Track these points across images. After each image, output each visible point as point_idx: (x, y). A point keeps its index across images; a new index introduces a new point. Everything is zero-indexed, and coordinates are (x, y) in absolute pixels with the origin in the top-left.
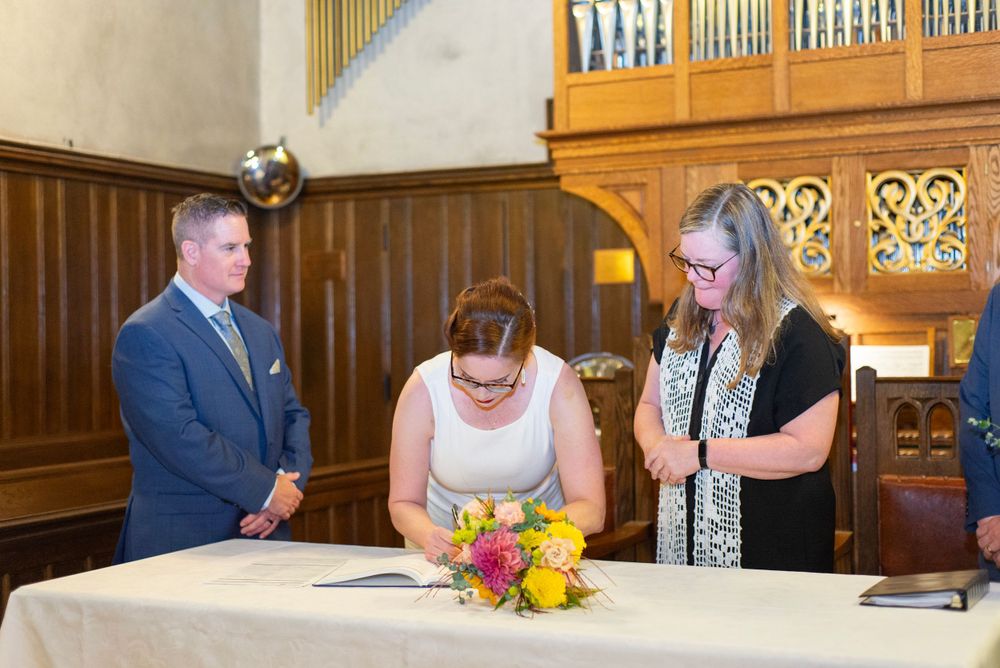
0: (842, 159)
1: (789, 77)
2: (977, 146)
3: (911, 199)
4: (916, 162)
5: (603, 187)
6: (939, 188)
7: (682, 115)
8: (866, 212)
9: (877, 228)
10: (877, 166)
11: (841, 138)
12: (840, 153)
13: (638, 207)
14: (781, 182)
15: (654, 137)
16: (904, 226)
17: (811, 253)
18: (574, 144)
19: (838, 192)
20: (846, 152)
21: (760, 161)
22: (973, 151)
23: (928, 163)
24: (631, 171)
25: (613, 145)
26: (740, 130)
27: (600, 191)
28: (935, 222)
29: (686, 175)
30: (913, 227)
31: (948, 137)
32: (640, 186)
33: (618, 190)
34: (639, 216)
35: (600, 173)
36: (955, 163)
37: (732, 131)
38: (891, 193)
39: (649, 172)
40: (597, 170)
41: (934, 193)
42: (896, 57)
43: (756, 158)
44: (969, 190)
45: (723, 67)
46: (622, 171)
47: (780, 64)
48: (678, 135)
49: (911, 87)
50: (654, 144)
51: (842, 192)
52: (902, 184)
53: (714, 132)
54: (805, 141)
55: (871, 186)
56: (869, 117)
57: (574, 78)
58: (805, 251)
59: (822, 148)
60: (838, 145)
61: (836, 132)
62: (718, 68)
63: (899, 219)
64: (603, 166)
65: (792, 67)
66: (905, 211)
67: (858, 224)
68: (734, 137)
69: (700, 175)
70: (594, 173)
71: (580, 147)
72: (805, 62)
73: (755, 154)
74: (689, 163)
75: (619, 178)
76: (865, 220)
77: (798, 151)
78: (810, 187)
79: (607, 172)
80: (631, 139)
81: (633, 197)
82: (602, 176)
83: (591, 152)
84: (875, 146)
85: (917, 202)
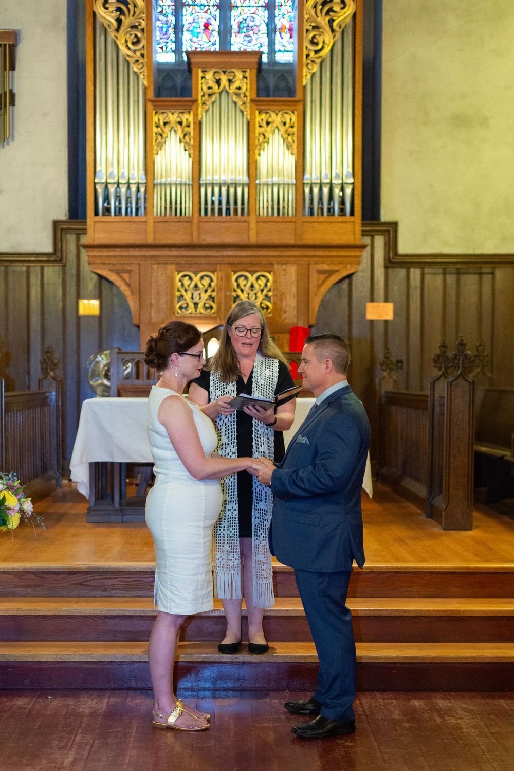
0: (222, 266)
1: (199, 228)
2: (277, 264)
3: (249, 284)
4: (252, 269)
5: (112, 271)
6: (262, 280)
7: (150, 241)
8: (231, 289)
9: (235, 296)
10: (236, 269)
11: (222, 256)
12: (221, 262)
13: (128, 280)
14: (194, 273)
15: (137, 249)
16: (247, 296)
17: (207, 305)
18: (98, 250)
19: (219, 278)
20: (223, 262)
21: (185, 264)
22: (276, 266)
23: (256, 269)
24: (125, 264)
25: (117, 251)
26: (178, 249)
27: (110, 272)
28: (259, 294)
29: (151, 268)
30: (250, 296)
31: (266, 259)
32: (129, 272)
33: (118, 273)
34: (129, 285)
35: (110, 264)
36: (268, 270)
37: (174, 249)
38: (242, 281)
39: (133, 265)
40: (108, 262)
41: (260, 282)
42: (245, 223)
43: (184, 262)
44: (274, 282)
45: (170, 220)
46: (120, 264)
47: (195, 221)
48: (149, 249)
49: (251, 237)
50: (137, 252)
51: (222, 280)
52: (246, 278)
53: (165, 249)
54: (206, 257)
55: (234, 278)
56: (233, 248)
57: (97, 218)
58: (204, 304)
59: (213, 260)
60: (220, 259)
61: (220, 254)
62: (167, 220)
63: (245, 292)
64: (112, 261)
65: (201, 224)
66: (247, 289)
67: (228, 293)
68: (175, 252)
69: (158, 268)
70: (107, 264)
71: (100, 251)
72: (206, 222)
73: (184, 261)
74: (153, 262)
75: (119, 267)
76: (231, 292)
77: (203, 261)
78: (207, 276)
79: (113, 264)
80: (127, 249)
81: (126, 276)
82: (111, 265)
83: (106, 254)
84: (236, 260)
85: (252, 286)
